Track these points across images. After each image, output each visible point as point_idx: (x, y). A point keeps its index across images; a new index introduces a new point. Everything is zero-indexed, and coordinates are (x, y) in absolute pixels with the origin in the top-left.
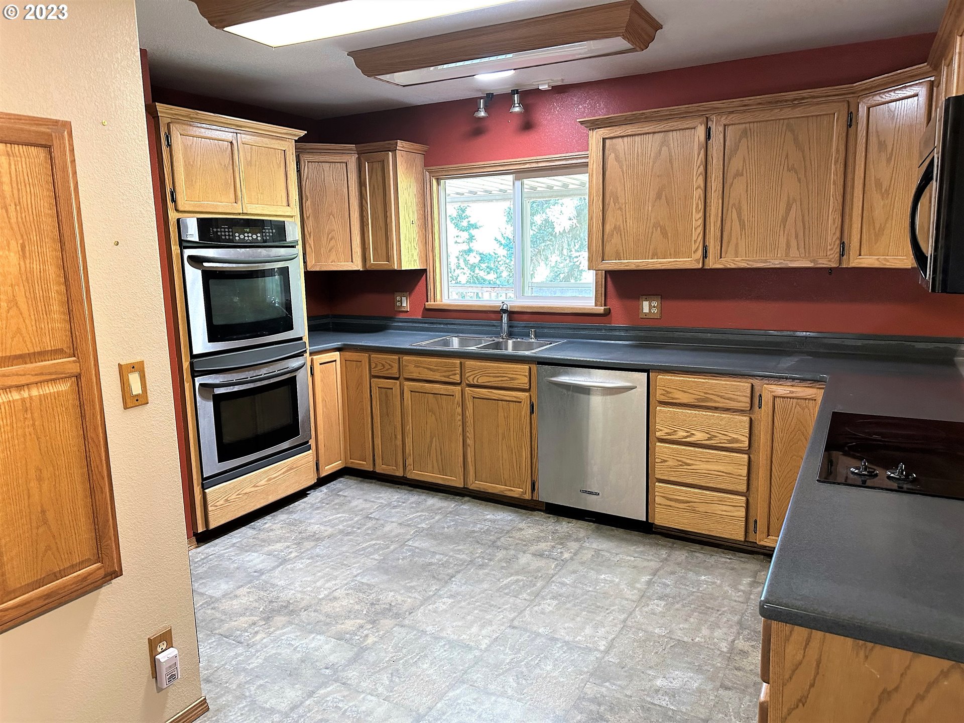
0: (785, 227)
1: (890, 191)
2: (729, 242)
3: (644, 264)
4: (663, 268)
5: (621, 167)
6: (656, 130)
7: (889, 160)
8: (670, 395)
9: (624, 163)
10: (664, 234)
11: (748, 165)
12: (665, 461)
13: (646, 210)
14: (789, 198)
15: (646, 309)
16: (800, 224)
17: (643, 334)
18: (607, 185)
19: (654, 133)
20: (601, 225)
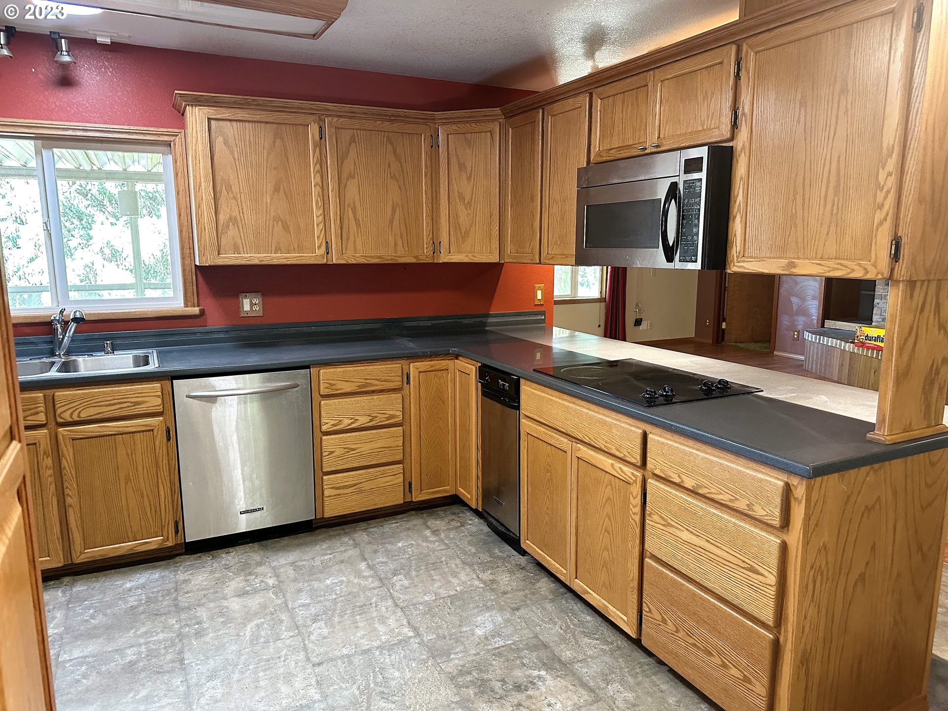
0: (392, 228)
1: (473, 204)
2: (348, 240)
3: (268, 258)
4: (289, 263)
5: (232, 153)
6: (269, 121)
7: (469, 179)
8: (334, 387)
9: (235, 148)
10: (286, 228)
11: (358, 167)
12: (332, 452)
13: (265, 201)
14: (393, 202)
15: (247, 307)
16: (403, 225)
17: (245, 334)
18: (216, 171)
19: (267, 123)
20: (214, 215)
